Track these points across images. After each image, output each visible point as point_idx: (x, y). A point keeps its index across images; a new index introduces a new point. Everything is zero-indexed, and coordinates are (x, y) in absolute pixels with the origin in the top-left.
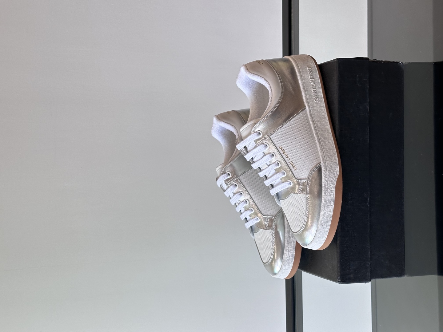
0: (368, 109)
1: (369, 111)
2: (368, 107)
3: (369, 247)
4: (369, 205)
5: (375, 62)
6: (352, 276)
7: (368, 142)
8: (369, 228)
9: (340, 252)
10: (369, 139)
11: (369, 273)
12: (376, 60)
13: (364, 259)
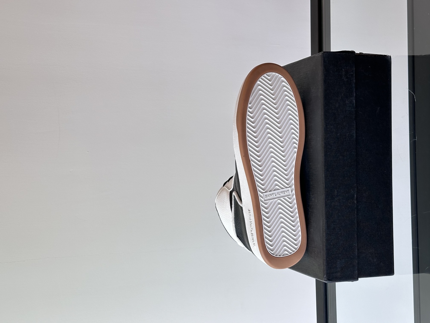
0: (354, 104)
1: (355, 105)
2: (354, 101)
3: (356, 245)
4: (356, 202)
5: (361, 55)
6: (339, 274)
7: (355, 137)
8: (356, 225)
9: (327, 249)
10: (356, 134)
11: (357, 272)
12: (363, 53)
13: (351, 257)
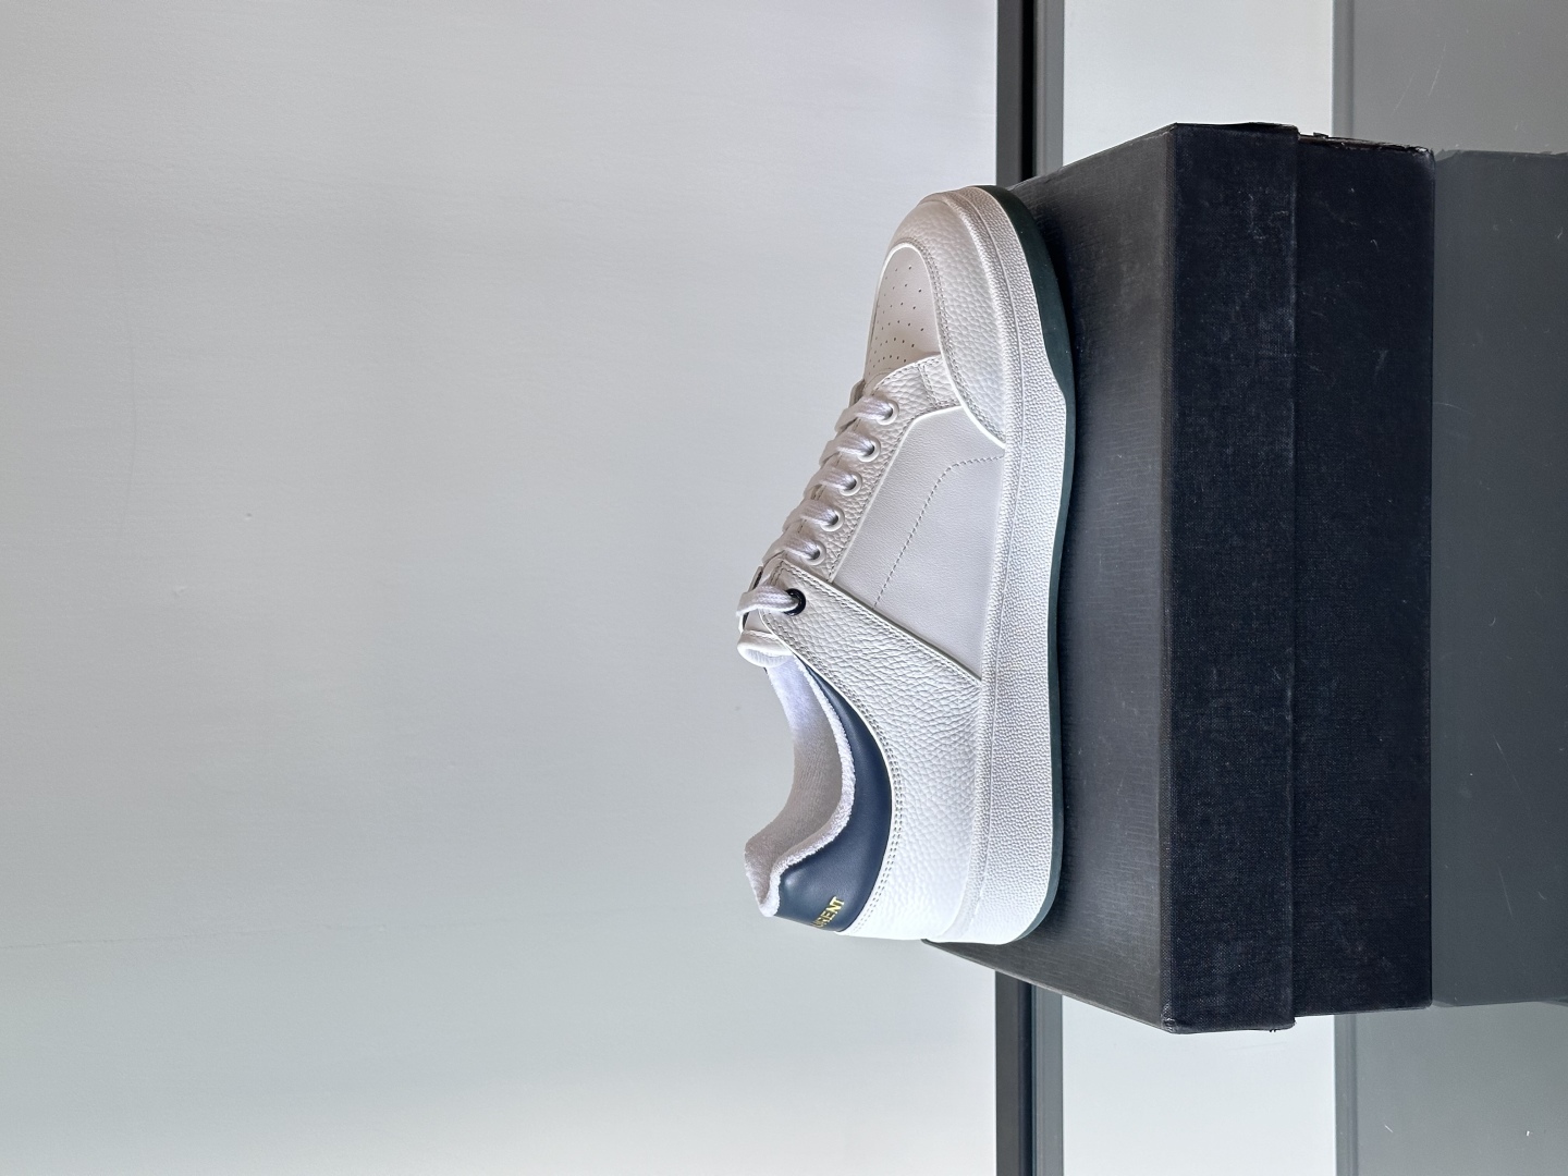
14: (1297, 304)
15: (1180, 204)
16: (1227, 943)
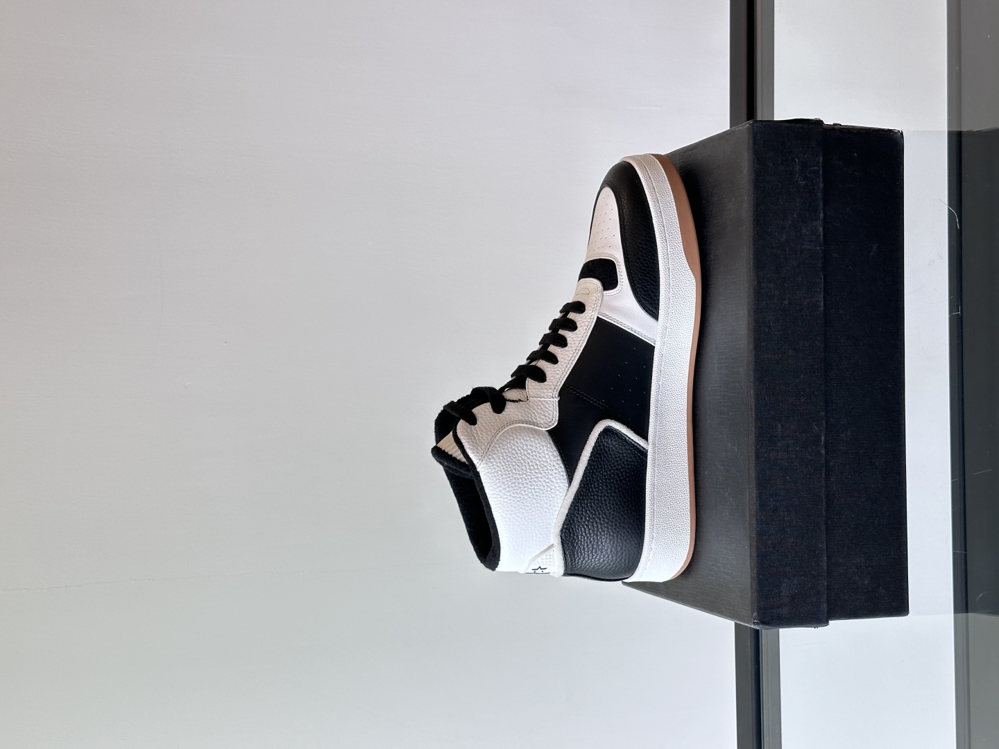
0: (820, 235)
1: (824, 239)
2: (821, 229)
3: (825, 547)
4: (823, 452)
5: (836, 128)
6: (785, 611)
7: (822, 308)
8: (824, 503)
9: (758, 555)
11: (825, 605)
12: (840, 125)
13: (813, 572)
14: (824, 219)
15: (756, 165)
16: (790, 578)
